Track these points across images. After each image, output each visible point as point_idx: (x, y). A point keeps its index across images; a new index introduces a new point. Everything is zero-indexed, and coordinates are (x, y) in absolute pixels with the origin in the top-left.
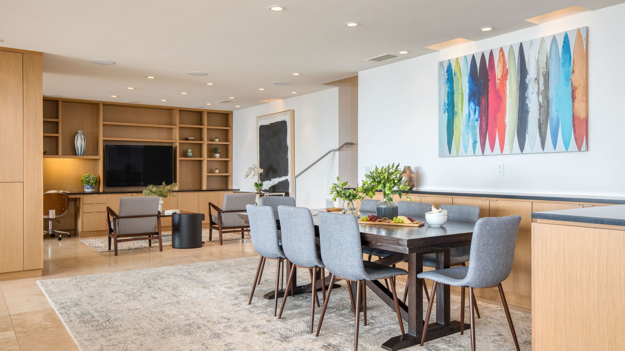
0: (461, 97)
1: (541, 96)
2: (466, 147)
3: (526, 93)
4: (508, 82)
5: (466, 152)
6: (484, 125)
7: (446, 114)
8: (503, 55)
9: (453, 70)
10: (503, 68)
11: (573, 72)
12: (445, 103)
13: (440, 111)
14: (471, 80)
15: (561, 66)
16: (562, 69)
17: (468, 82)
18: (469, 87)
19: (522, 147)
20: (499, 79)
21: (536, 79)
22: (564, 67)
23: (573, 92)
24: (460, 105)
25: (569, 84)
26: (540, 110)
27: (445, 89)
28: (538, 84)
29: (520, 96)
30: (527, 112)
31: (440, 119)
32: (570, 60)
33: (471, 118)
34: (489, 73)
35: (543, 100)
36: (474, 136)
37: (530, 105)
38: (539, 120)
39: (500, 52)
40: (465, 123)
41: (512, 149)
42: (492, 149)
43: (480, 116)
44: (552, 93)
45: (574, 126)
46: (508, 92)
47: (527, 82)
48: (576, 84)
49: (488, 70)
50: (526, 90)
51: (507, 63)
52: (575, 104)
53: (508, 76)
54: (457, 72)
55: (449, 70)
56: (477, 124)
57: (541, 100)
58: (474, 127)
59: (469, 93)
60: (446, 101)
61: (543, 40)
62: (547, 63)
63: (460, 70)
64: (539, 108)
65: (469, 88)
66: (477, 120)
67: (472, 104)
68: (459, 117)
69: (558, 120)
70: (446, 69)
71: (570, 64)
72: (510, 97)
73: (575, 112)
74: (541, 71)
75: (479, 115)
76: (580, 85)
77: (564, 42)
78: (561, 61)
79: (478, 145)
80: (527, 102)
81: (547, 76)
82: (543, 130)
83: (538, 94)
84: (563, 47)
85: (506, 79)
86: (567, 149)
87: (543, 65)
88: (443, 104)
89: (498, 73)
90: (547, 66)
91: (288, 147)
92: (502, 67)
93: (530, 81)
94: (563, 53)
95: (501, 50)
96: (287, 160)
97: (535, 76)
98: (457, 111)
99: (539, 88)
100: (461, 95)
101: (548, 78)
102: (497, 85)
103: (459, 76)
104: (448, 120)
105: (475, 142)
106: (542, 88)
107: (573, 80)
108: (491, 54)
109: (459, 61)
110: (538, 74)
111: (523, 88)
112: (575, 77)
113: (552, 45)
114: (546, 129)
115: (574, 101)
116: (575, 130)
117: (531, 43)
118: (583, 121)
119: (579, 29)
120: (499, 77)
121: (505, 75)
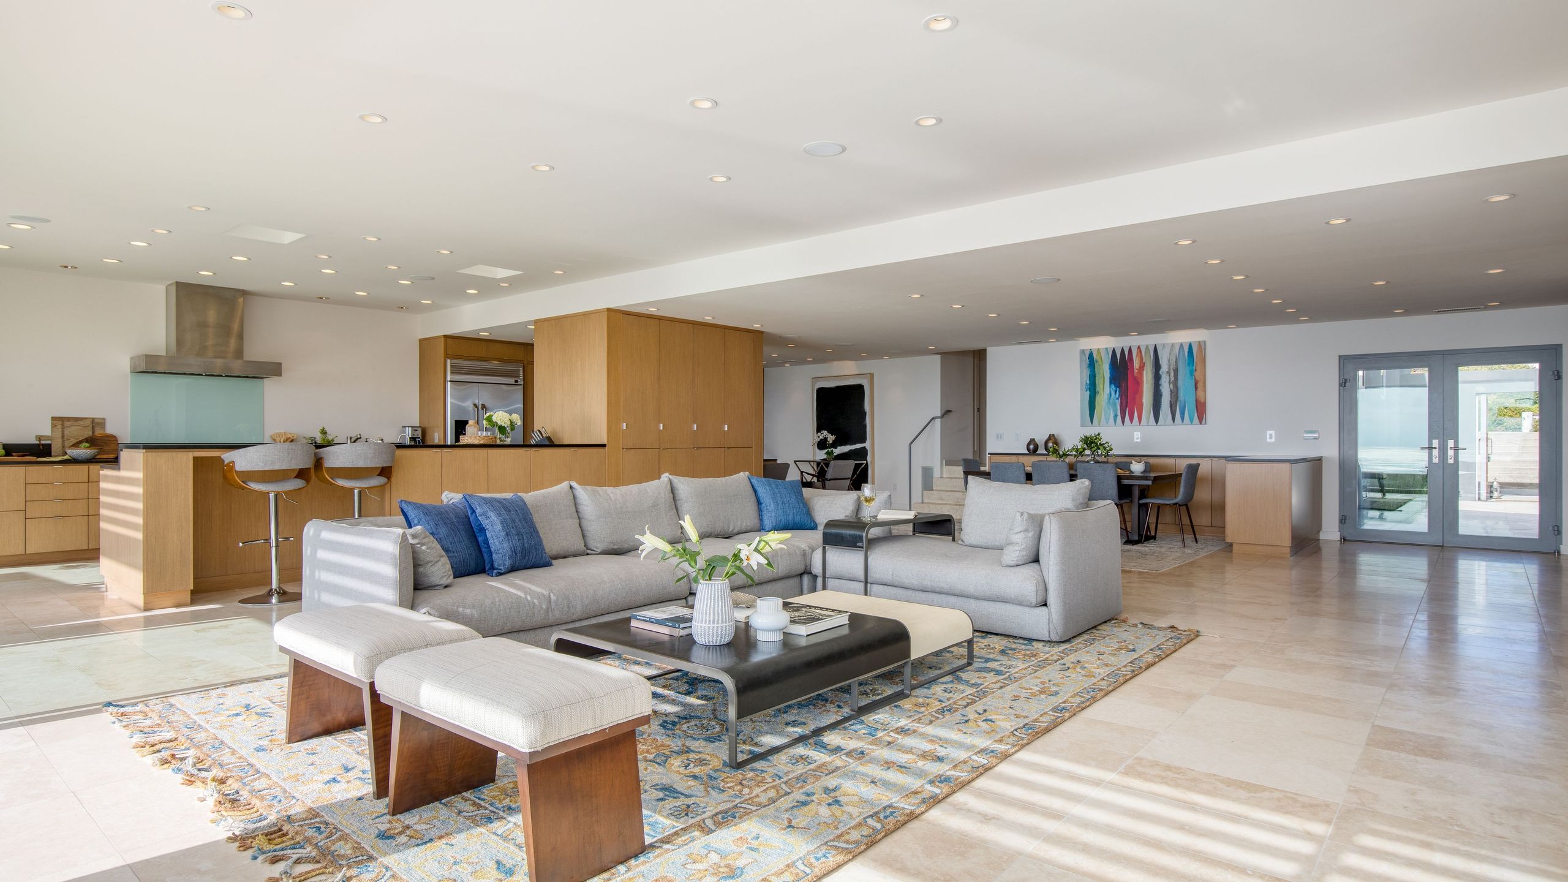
0: (1102, 380)
1: (1171, 385)
2: (1107, 420)
3: (1160, 382)
4: (1144, 372)
5: (1107, 423)
6: (1124, 403)
7: (1088, 392)
8: (1140, 351)
9: (1095, 358)
11: (1196, 370)
12: (1086, 383)
13: (1081, 389)
14: (1112, 368)
15: (1187, 365)
16: (1187, 367)
17: (1110, 369)
18: (1110, 372)
19: (1157, 421)
20: (1137, 370)
21: (1168, 372)
22: (1189, 366)
23: (1196, 384)
24: (1101, 386)
25: (1193, 378)
26: (1171, 395)
27: (1087, 373)
28: (1170, 375)
29: (1155, 384)
30: (1161, 395)
31: (1082, 396)
32: (1194, 362)
33: (1112, 397)
34: (1128, 364)
35: (1174, 387)
36: (1115, 411)
37: (1163, 390)
38: (1171, 401)
39: (1138, 349)
40: (1107, 401)
41: (1148, 421)
42: (1131, 420)
43: (1121, 395)
44: (1180, 383)
45: (1197, 407)
46: (1145, 379)
47: (1161, 374)
48: (1198, 379)
49: (1127, 361)
50: (1160, 380)
51: (1144, 358)
52: (1198, 392)
53: (1145, 368)
54: (1099, 359)
55: (1091, 356)
56: (1118, 402)
57: (1172, 388)
58: (1115, 404)
59: (1110, 377)
60: (1088, 382)
61: (1173, 345)
62: (1176, 362)
63: (1101, 358)
64: (1170, 393)
65: (1110, 374)
66: (1117, 399)
67: (1113, 386)
68: (1100, 395)
69: (1185, 402)
70: (1087, 357)
71: (1194, 365)
72: (1146, 383)
73: (1198, 398)
74: (1172, 367)
75: (1119, 395)
76: (1201, 379)
77: (1189, 349)
78: (1187, 362)
79: (1119, 418)
80: (1161, 388)
81: (1176, 371)
82: (1173, 409)
83: (1170, 383)
84: (1188, 352)
85: (1143, 370)
86: (1192, 423)
87: (1173, 362)
88: (1085, 384)
89: (1136, 364)
90: (1176, 364)
91: (866, 413)
92: (1140, 361)
93: (1163, 373)
94: (1188, 356)
95: (1139, 347)
96: (865, 426)
97: (1167, 370)
98: (1099, 390)
99: (1170, 379)
100: (1103, 378)
101: (1177, 373)
102: (1135, 374)
103: (1101, 363)
104: (1090, 397)
105: (1116, 416)
106: (1172, 379)
107: (1196, 376)
108: (1130, 349)
109: (1101, 351)
110: (1169, 369)
111: (1157, 377)
112: (1198, 375)
113: (1180, 349)
114: (1176, 408)
115: (1196, 390)
116: (1197, 410)
117: (1164, 346)
118: (1204, 404)
119: (1199, 342)
120: (1137, 368)
121: (1142, 367)
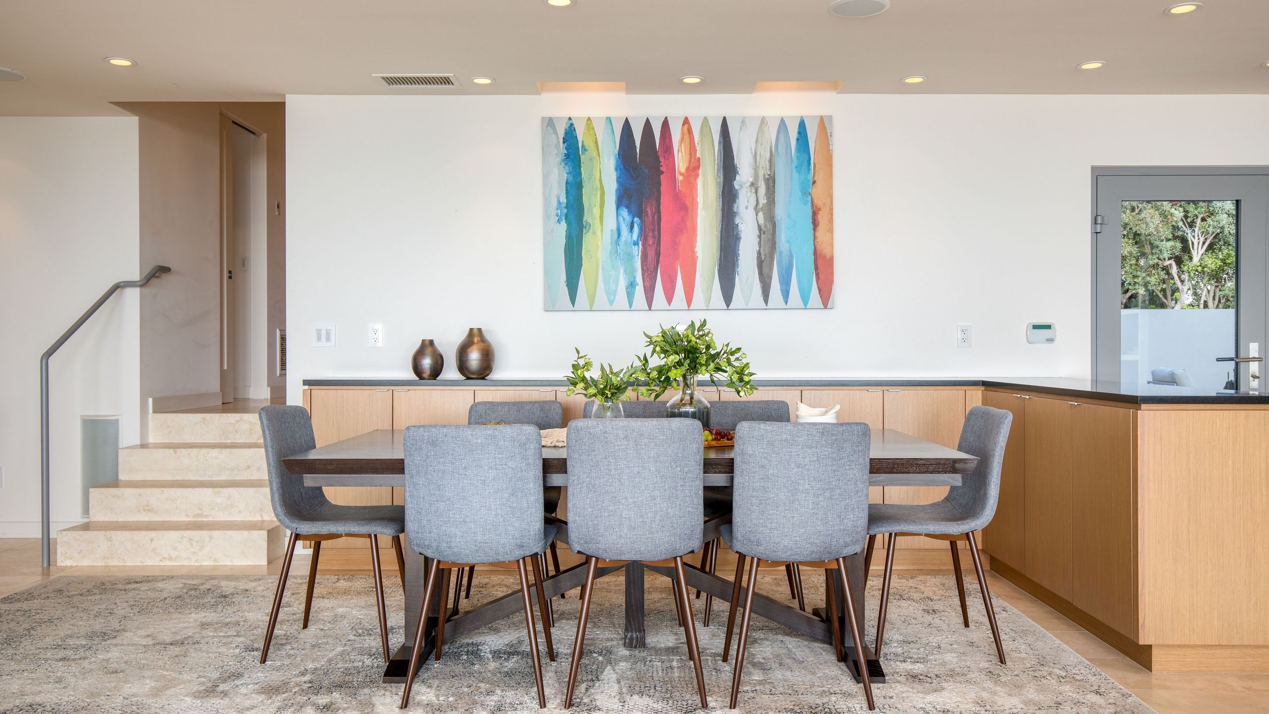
0: (599, 195)
1: (761, 215)
2: (611, 296)
3: (735, 206)
4: (699, 181)
5: (611, 302)
6: (651, 254)
7: (564, 225)
8: (690, 132)
9: (580, 139)
10: (691, 154)
11: (814, 182)
12: (559, 203)
13: (546, 217)
14: (622, 166)
15: (794, 170)
16: (796, 175)
17: (616, 169)
18: (618, 179)
19: (728, 297)
20: (681, 174)
21: (752, 184)
22: (799, 172)
23: (815, 214)
24: (596, 211)
25: (808, 201)
26: (760, 237)
27: (559, 175)
28: (756, 192)
29: (723, 210)
30: (737, 238)
31: (548, 235)
32: (809, 164)
33: (623, 239)
34: (661, 159)
35: (765, 221)
36: (630, 273)
37: (741, 227)
38: (759, 253)
39: (683, 125)
40: (610, 247)
41: (708, 301)
42: (669, 299)
43: (643, 235)
44: (780, 211)
45: (816, 268)
46: (700, 199)
47: (737, 187)
48: (818, 202)
49: (659, 154)
50: (734, 201)
51: (698, 148)
52: (818, 234)
53: (700, 171)
54: (589, 144)
55: (570, 136)
56: (637, 251)
57: (761, 221)
58: (630, 256)
59: (618, 190)
60: (563, 200)
61: (763, 120)
62: (771, 161)
63: (596, 142)
64: (757, 233)
65: (618, 181)
66: (635, 244)
67: (624, 212)
68: (594, 233)
69: (791, 257)
70: (561, 134)
71: (809, 170)
72: (703, 208)
73: (818, 246)
74: (761, 173)
75: (640, 235)
76: (824, 204)
77: (799, 133)
78: (795, 162)
79: (640, 291)
80: (737, 220)
81: (771, 182)
82: (765, 270)
83: (756, 209)
84: (798, 140)
85: (697, 176)
86: (806, 305)
87: (764, 163)
88: (554, 203)
89: (681, 162)
90: (770, 166)
92: (688, 153)
93: (741, 186)
94: (798, 149)
95: (686, 121)
97: (751, 180)
98: (590, 221)
99: (757, 200)
100: (599, 192)
101: (774, 186)
102: (679, 185)
103: (595, 154)
104: (569, 237)
105: (632, 285)
106: (763, 201)
107: (814, 195)
108: (665, 124)
109: (595, 124)
110: (756, 176)
111: (728, 196)
112: (817, 192)
113: (778, 132)
114: (771, 269)
115: (815, 229)
116: (817, 275)
117: (743, 121)
118: (830, 262)
119: (822, 117)
120: (683, 170)
121: (694, 167)
